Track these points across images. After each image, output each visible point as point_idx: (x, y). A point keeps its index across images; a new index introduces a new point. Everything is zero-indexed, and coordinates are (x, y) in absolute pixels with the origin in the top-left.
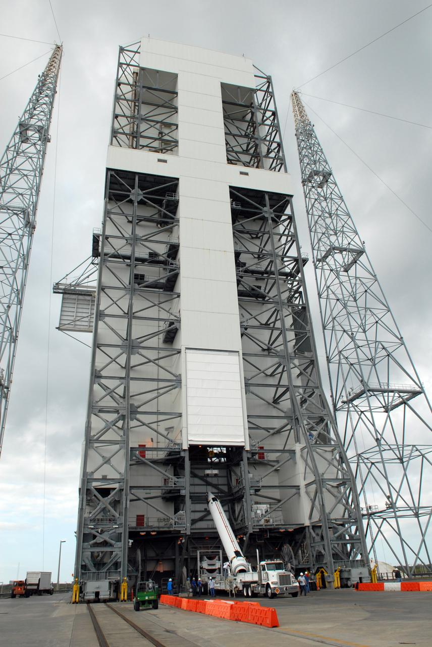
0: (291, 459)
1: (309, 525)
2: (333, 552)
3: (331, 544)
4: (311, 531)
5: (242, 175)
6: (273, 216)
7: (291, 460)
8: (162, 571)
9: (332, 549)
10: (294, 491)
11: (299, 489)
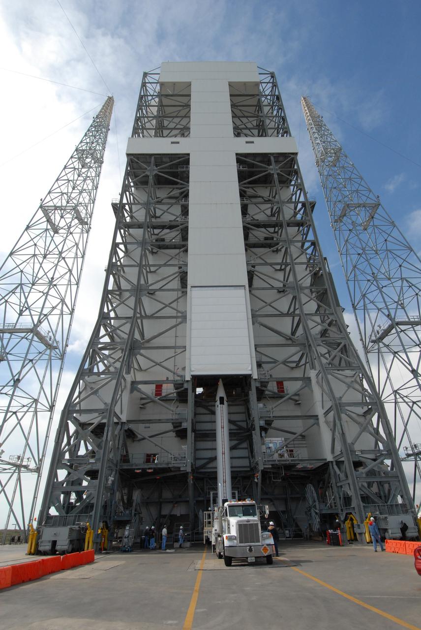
0: (306, 386)
1: (332, 460)
2: (362, 493)
3: (358, 482)
4: (335, 467)
5: (247, 144)
6: (279, 171)
7: (306, 388)
8: (178, 515)
9: (360, 489)
10: (312, 421)
11: (318, 419)
